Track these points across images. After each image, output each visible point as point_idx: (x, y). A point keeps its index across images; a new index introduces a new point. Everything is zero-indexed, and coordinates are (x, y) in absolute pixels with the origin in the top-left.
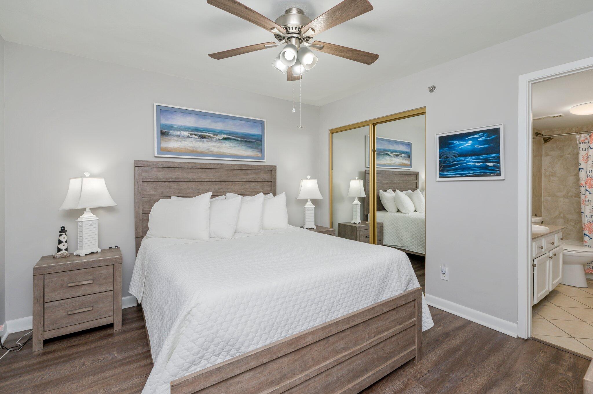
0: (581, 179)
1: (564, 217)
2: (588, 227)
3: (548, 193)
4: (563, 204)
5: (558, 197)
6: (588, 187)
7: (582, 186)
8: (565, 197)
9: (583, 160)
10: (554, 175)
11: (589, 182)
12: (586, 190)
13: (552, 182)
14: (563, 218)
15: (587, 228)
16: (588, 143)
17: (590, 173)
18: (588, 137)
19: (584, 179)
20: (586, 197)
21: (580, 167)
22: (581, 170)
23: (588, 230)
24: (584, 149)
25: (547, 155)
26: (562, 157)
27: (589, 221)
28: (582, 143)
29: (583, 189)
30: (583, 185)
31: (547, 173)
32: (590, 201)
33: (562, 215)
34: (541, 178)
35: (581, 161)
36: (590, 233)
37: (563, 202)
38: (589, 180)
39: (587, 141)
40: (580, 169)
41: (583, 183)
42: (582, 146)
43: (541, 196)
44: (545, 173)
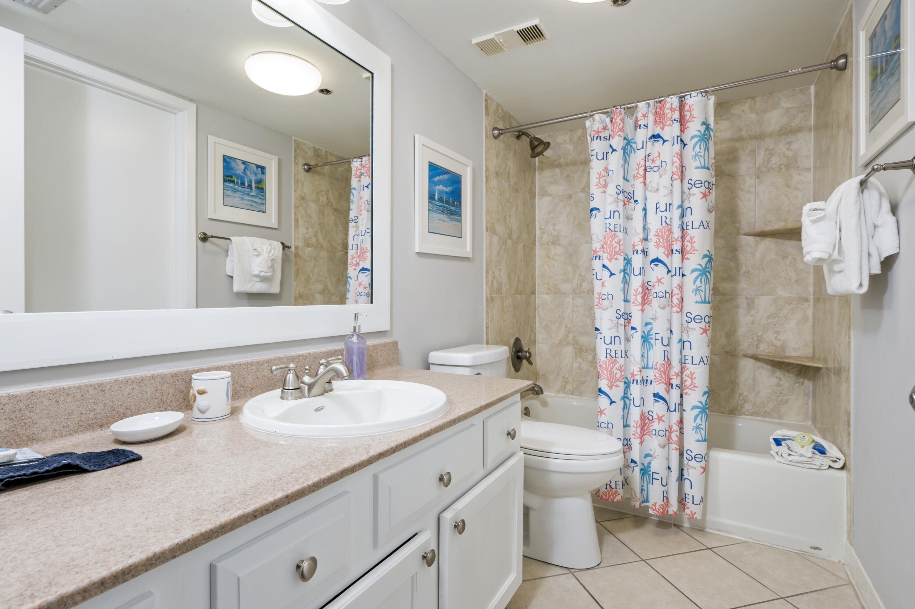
0: (594, 237)
1: (575, 343)
2: (607, 370)
3: (546, 286)
4: (573, 311)
5: (564, 294)
6: (607, 258)
7: (596, 257)
8: (576, 294)
9: (597, 185)
10: (555, 241)
11: (610, 244)
12: (604, 266)
13: (554, 260)
14: (574, 345)
15: (605, 372)
16: (608, 138)
17: (610, 217)
18: (608, 120)
19: (601, 238)
20: (603, 285)
21: (593, 205)
22: (594, 212)
23: (608, 379)
24: (600, 157)
25: (545, 193)
26: (570, 197)
27: (609, 351)
28: (595, 138)
29: (597, 265)
30: (599, 254)
31: (545, 237)
32: (610, 297)
33: (571, 336)
34: (533, 249)
35: (593, 190)
36: (611, 388)
37: (573, 306)
38: (608, 239)
39: (606, 134)
40: (592, 210)
41: (598, 250)
42: (597, 147)
43: (533, 293)
44: (541, 238)
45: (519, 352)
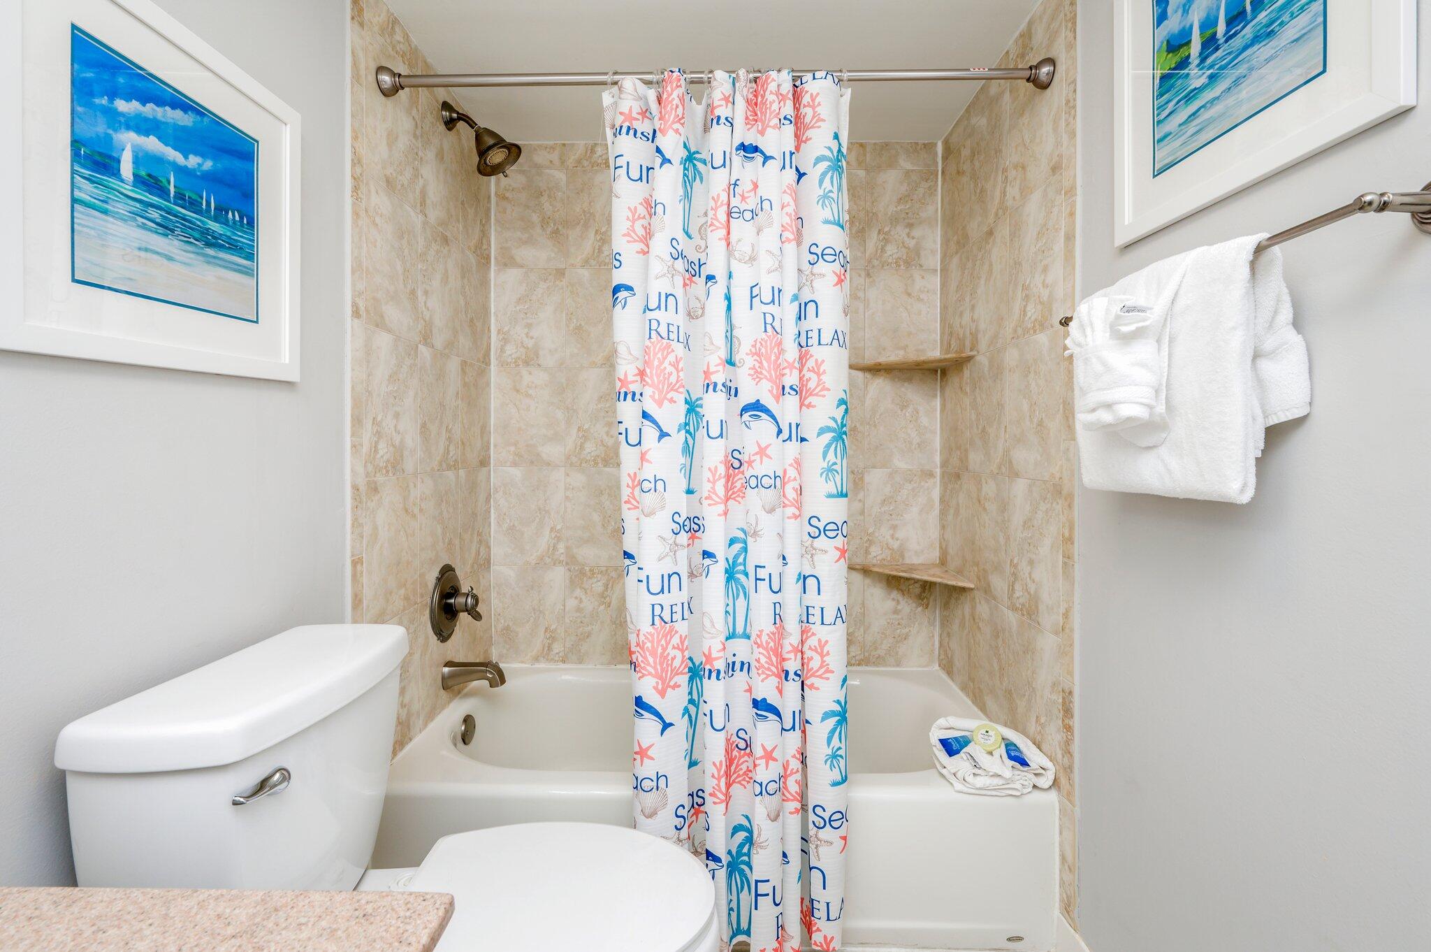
0: (622, 349)
1: (571, 560)
2: (654, 654)
3: (512, 449)
4: (567, 497)
5: (548, 464)
6: (652, 397)
7: (626, 394)
8: (571, 465)
9: (628, 235)
10: (530, 359)
11: (658, 367)
12: (645, 415)
13: (528, 396)
14: (567, 564)
15: (651, 660)
16: (650, 137)
17: (659, 307)
18: (651, 94)
19: (637, 351)
20: (643, 457)
21: (619, 277)
22: (622, 295)
23: (656, 676)
24: (635, 174)
25: (508, 261)
26: (560, 273)
27: (658, 610)
28: (624, 130)
29: (628, 412)
30: (632, 387)
31: (510, 349)
32: (660, 485)
33: (561, 547)
34: (483, 372)
35: (621, 243)
36: (662, 693)
37: (566, 489)
38: (655, 354)
39: (644, 127)
40: (616, 290)
41: (630, 378)
42: (630, 150)
43: (484, 463)
44: (502, 350)
45: (450, 596)
